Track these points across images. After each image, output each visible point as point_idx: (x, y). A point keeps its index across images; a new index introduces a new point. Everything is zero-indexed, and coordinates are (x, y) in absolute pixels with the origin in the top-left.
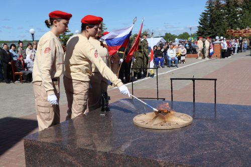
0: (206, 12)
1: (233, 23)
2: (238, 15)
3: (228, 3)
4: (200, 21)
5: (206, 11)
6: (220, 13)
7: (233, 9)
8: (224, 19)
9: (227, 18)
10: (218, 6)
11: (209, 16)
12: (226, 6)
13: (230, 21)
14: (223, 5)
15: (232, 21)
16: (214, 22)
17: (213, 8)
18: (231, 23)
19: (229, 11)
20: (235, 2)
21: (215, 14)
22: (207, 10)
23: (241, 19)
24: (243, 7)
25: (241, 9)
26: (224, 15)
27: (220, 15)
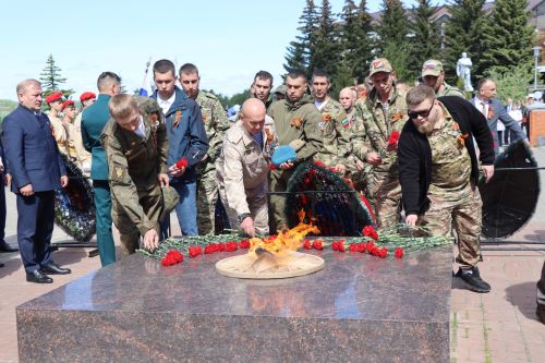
0: (300, 42)
1: (363, 69)
2: (373, 51)
3: (350, 20)
4: (286, 63)
5: (301, 38)
6: (331, 45)
7: (362, 38)
8: (342, 58)
9: (349, 57)
10: (328, 28)
11: (307, 50)
12: (346, 28)
13: (356, 64)
14: (338, 25)
15: (360, 65)
16: (319, 66)
17: (317, 33)
18: (358, 69)
19: (354, 40)
20: (364, 19)
21: (321, 47)
22: (303, 36)
24: (383, 33)
25: (379, 37)
26: (342, 50)
27: (332, 49)
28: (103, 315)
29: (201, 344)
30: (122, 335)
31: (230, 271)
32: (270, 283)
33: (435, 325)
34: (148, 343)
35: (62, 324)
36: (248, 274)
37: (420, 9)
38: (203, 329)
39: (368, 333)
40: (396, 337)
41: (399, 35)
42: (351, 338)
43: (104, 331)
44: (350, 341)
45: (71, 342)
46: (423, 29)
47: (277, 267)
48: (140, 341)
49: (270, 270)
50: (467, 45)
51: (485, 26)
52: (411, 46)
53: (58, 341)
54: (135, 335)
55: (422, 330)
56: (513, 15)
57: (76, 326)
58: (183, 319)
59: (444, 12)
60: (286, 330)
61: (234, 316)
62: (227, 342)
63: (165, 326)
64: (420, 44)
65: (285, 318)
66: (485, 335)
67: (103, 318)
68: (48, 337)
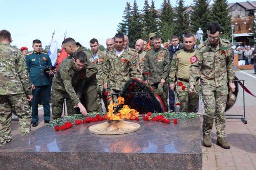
0: (124, 23)
2: (158, 27)
3: (147, 13)
4: (117, 32)
6: (139, 24)
7: (153, 21)
8: (143, 30)
9: (146, 30)
10: (137, 16)
11: (127, 27)
12: (145, 16)
14: (141, 15)
16: (132, 34)
17: (132, 19)
19: (149, 22)
20: (153, 12)
21: (133, 25)
22: (125, 20)
23: (161, 31)
24: (162, 19)
25: (160, 21)
26: (143, 27)
27: (139, 26)
28: (35, 153)
29: (83, 167)
30: (44, 163)
31: (96, 131)
32: (115, 136)
33: (195, 155)
34: (57, 167)
35: (14, 158)
36: (105, 133)
37: (179, 8)
38: (84, 159)
39: (163, 159)
40: (176, 161)
41: (170, 20)
42: (155, 162)
43: (36, 161)
44: (155, 164)
45: (19, 167)
46: (180, 16)
47: (118, 129)
48: (54, 166)
49: (115, 130)
50: (201, 24)
51: (209, 16)
52: (175, 25)
53: (13, 167)
54: (51, 163)
55: (189, 158)
56: (221, 11)
57: (21, 160)
58: (74, 155)
59: (190, 9)
60: (124, 159)
61: (99, 153)
62: (96, 165)
63: (65, 158)
64: (179, 24)
65: (123, 153)
66: (216, 159)
67: (35, 155)
68: (8, 165)
